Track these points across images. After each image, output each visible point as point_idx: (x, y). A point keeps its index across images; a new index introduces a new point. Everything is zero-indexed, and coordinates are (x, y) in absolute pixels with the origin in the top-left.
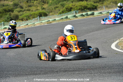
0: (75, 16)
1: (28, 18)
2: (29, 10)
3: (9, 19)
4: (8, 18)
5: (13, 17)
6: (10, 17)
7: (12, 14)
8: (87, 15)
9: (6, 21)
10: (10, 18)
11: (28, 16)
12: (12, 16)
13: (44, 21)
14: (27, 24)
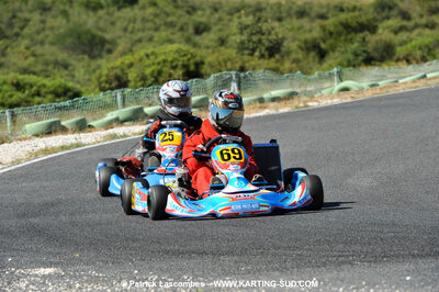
1: (427, 54)
2: (431, 26)
3: (361, 58)
4: (356, 55)
5: (376, 49)
6: (365, 51)
7: (372, 39)
9: (350, 64)
10: (365, 55)
11: (427, 46)
12: (370, 48)
14: (425, 76)
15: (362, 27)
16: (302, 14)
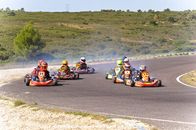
0: (176, 55)
3: (144, 53)
5: (147, 51)
8: (184, 54)
11: (157, 51)
13: (165, 55)
15: (146, 48)
16: (139, 44)
